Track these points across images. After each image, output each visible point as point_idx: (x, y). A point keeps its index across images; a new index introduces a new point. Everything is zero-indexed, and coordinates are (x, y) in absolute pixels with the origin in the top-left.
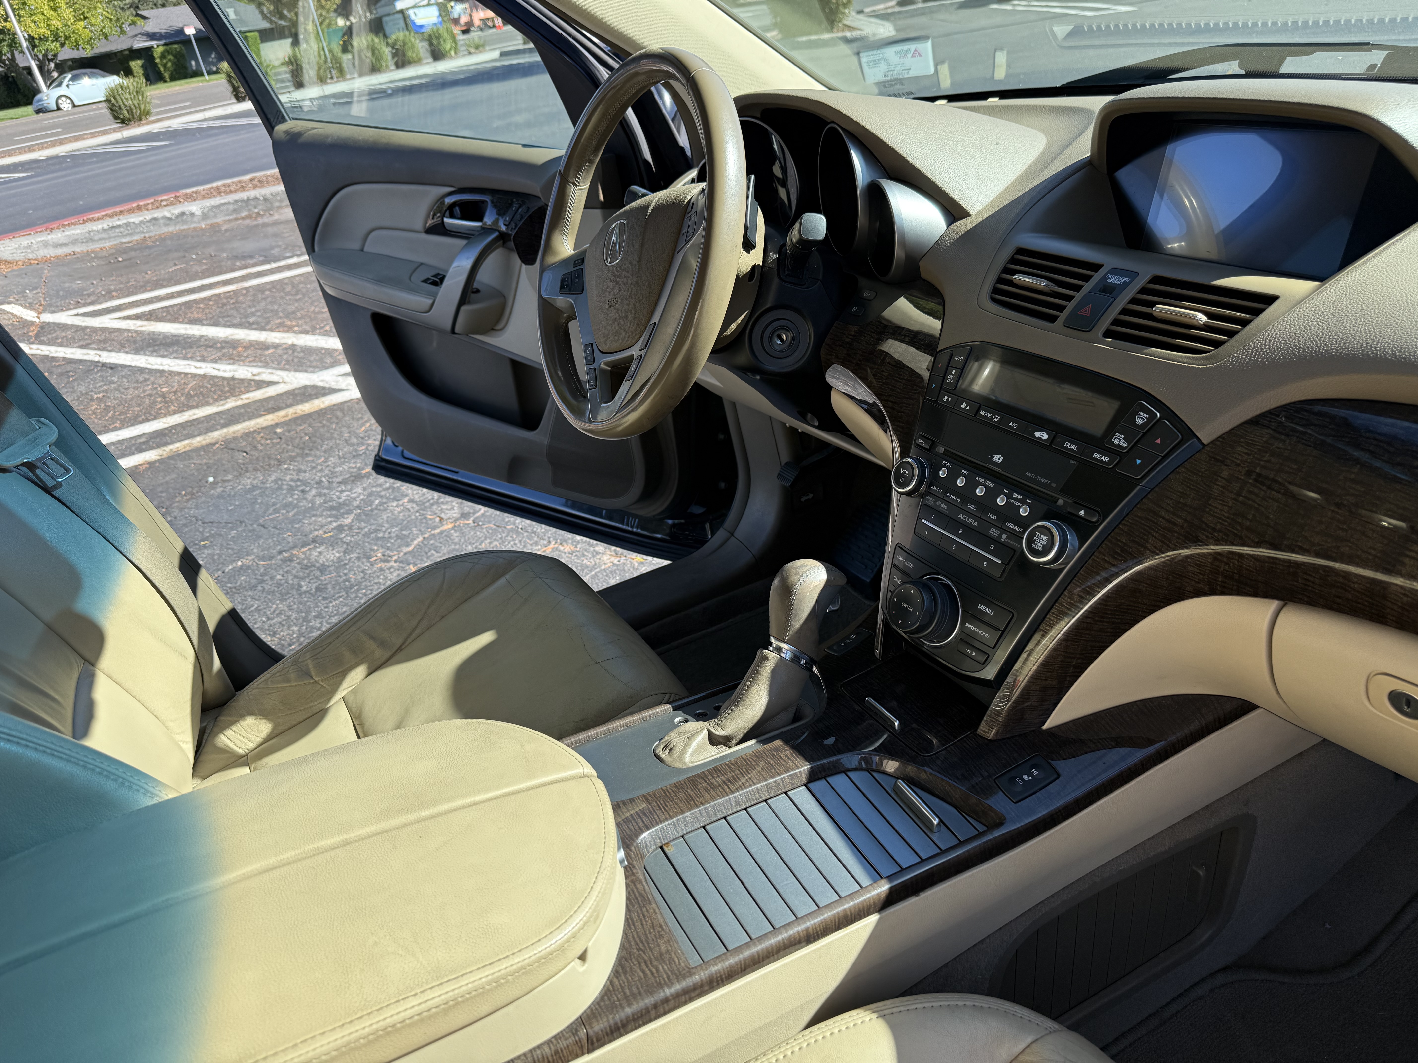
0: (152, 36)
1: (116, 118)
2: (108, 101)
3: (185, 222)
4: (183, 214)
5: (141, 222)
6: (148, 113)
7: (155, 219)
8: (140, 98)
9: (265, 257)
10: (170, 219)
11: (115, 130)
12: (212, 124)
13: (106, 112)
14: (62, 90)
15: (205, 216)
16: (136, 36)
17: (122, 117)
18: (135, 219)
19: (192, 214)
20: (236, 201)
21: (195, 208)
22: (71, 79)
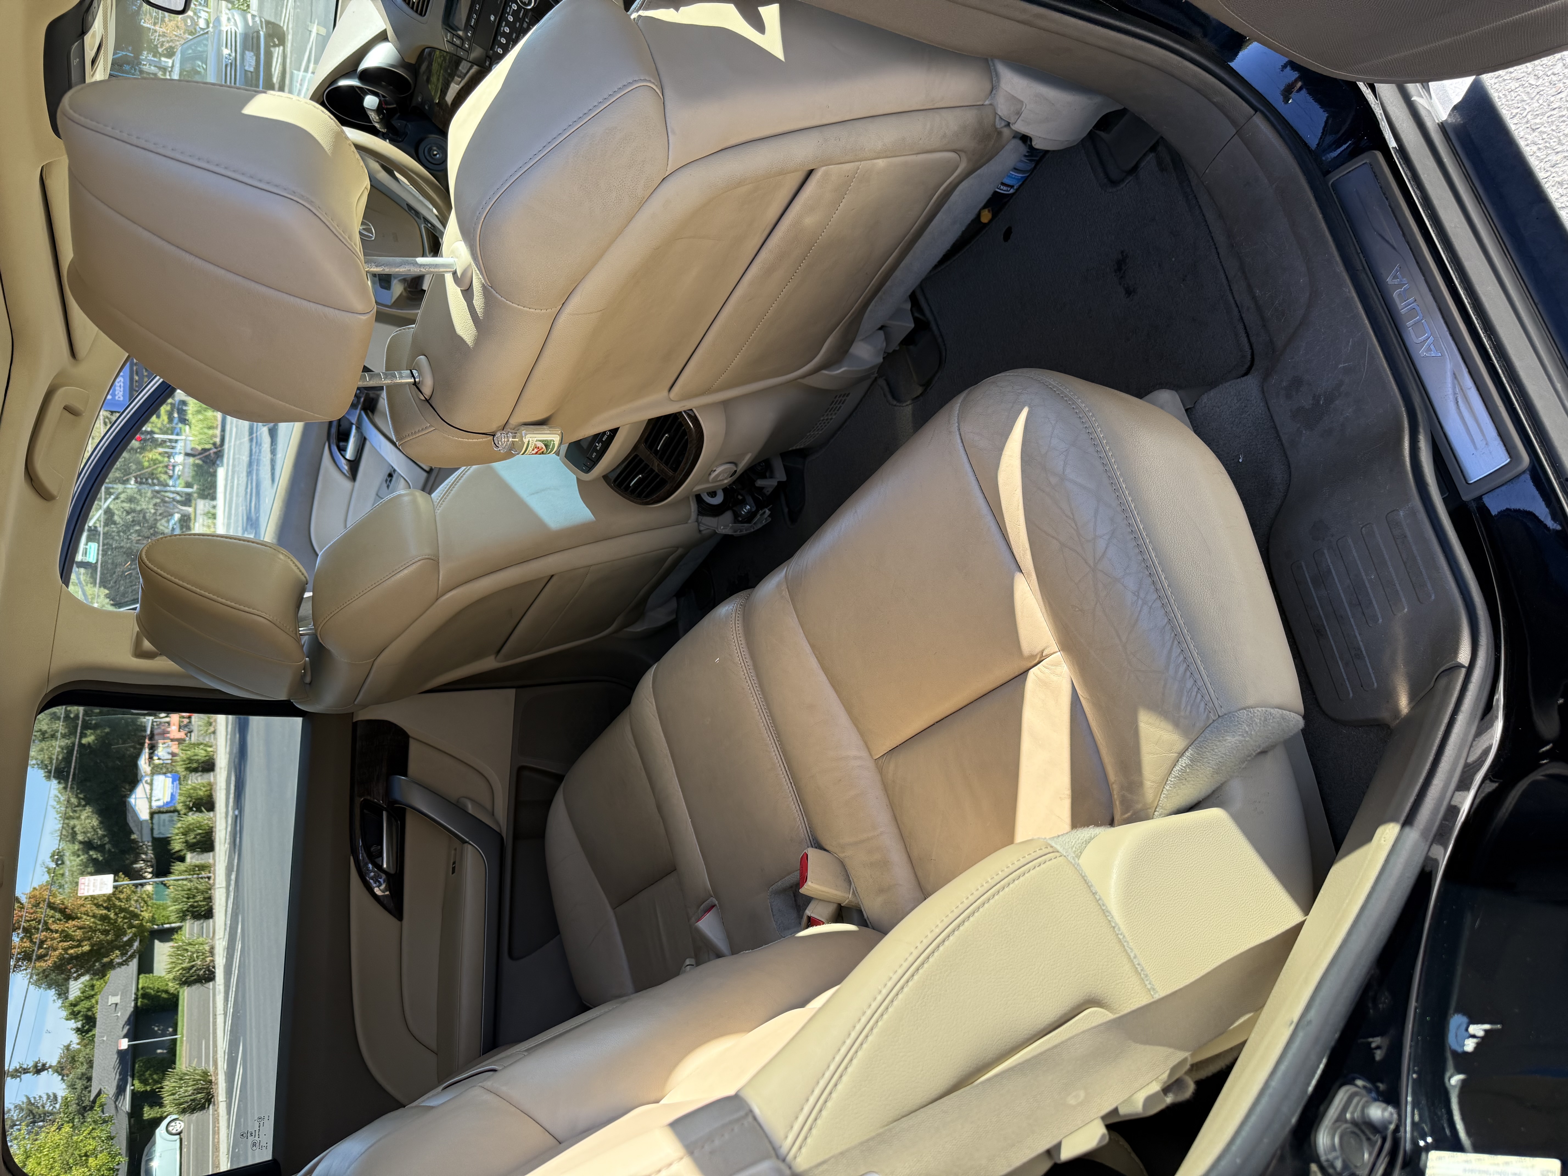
0: (121, 1090)
1: (203, 1105)
6: (205, 1074)
8: (188, 1077)
12: (231, 1004)
13: (196, 1115)
16: (116, 1107)
17: (203, 1100)
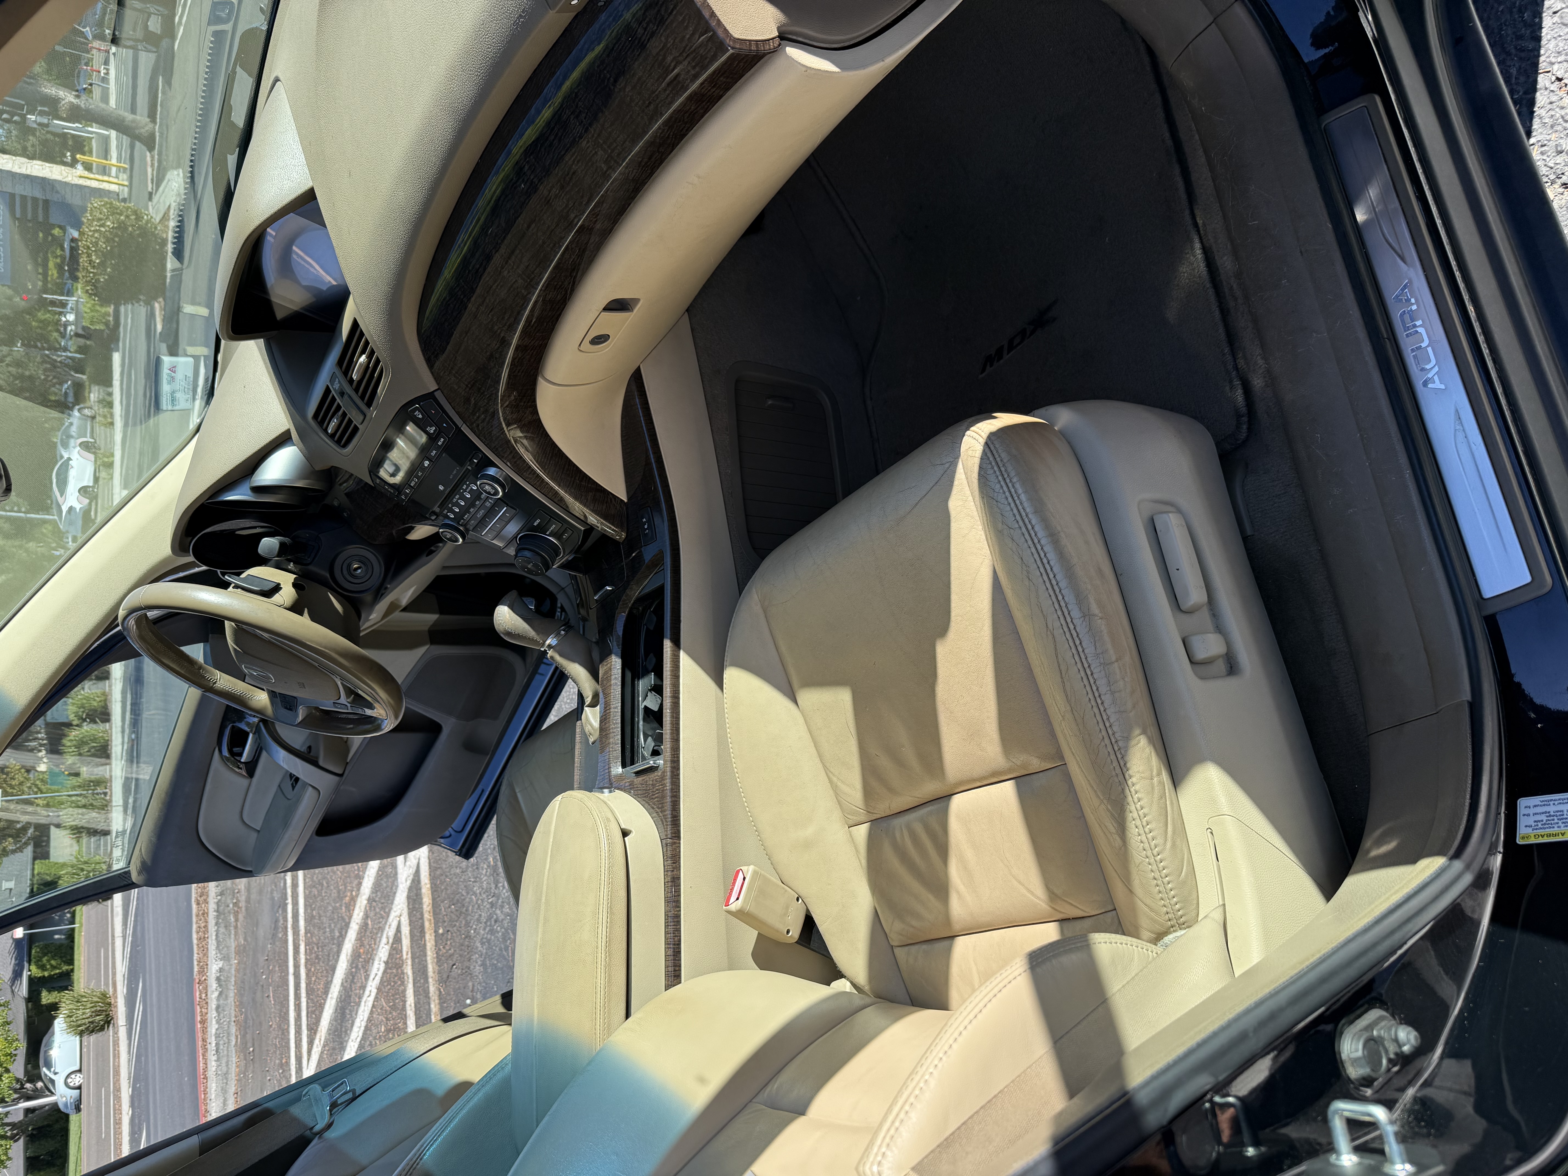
0: (17, 975)
1: (102, 1029)
2: (81, 1034)
3: (227, 980)
4: (218, 979)
5: (218, 1022)
6: (104, 995)
7: (218, 1007)
8: (85, 1000)
9: (279, 907)
10: (221, 994)
11: (116, 1033)
12: (129, 933)
13: (93, 1038)
14: (59, 1081)
15: (226, 958)
17: (102, 1023)
18: (213, 1028)
19: (221, 970)
20: (217, 924)
21: (214, 967)
22: (49, 1068)
